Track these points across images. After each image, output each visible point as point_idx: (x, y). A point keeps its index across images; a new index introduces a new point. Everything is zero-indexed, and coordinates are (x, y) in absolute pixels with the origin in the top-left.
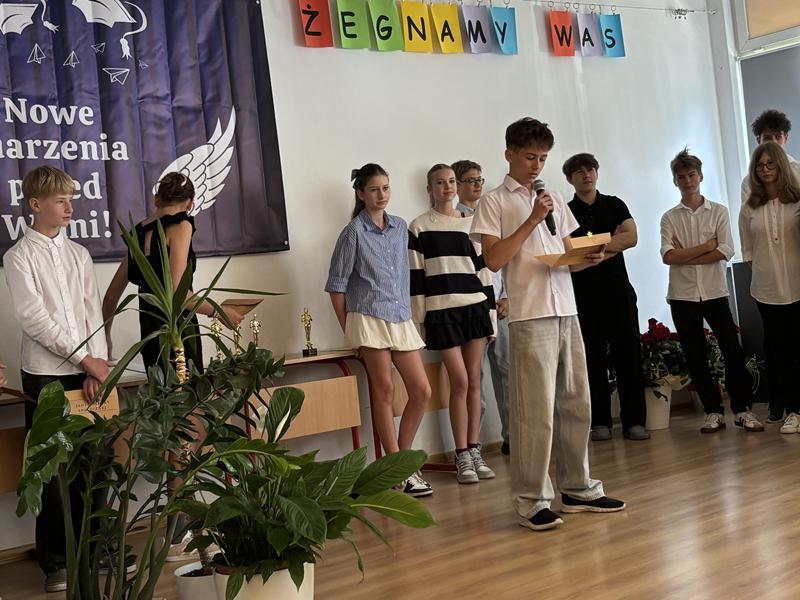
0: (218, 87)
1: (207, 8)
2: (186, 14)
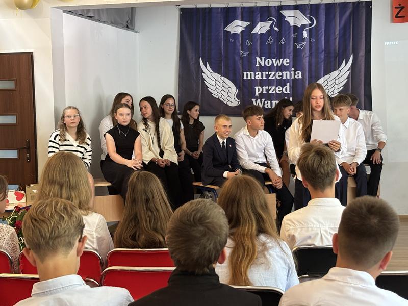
0: (346, 46)
1: (345, 12)
2: (334, 17)
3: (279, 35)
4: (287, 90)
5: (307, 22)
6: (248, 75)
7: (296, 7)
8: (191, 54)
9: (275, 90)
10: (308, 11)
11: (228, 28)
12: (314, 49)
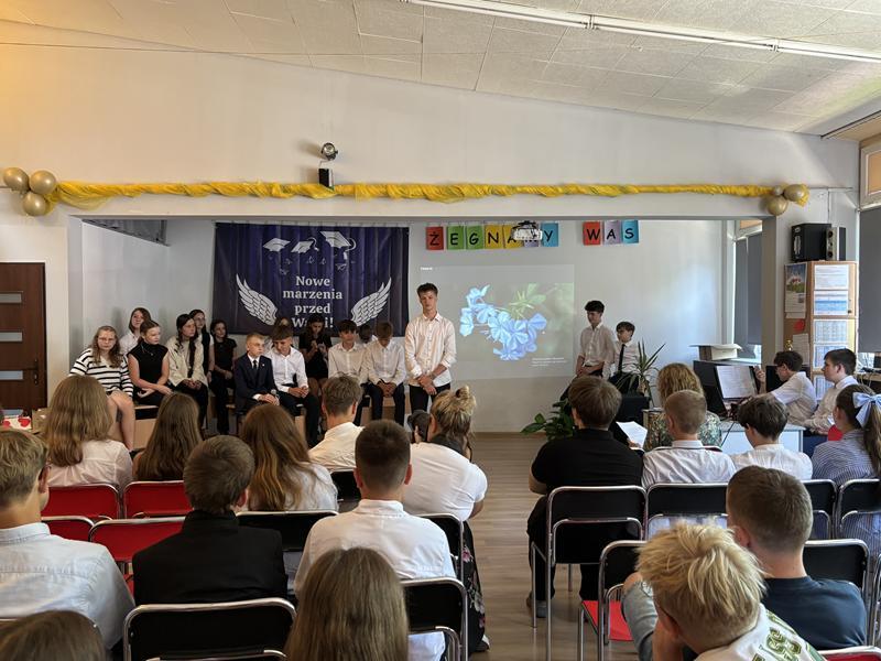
0: (385, 269)
1: (384, 236)
2: (374, 240)
3: (320, 255)
4: (327, 309)
5: (347, 244)
6: (287, 294)
7: (336, 229)
8: (226, 269)
9: (314, 309)
10: (348, 234)
11: (267, 246)
12: (354, 271)
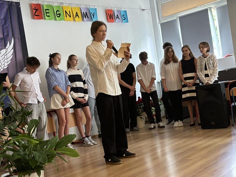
0: (8, 32)
1: (4, 8)
